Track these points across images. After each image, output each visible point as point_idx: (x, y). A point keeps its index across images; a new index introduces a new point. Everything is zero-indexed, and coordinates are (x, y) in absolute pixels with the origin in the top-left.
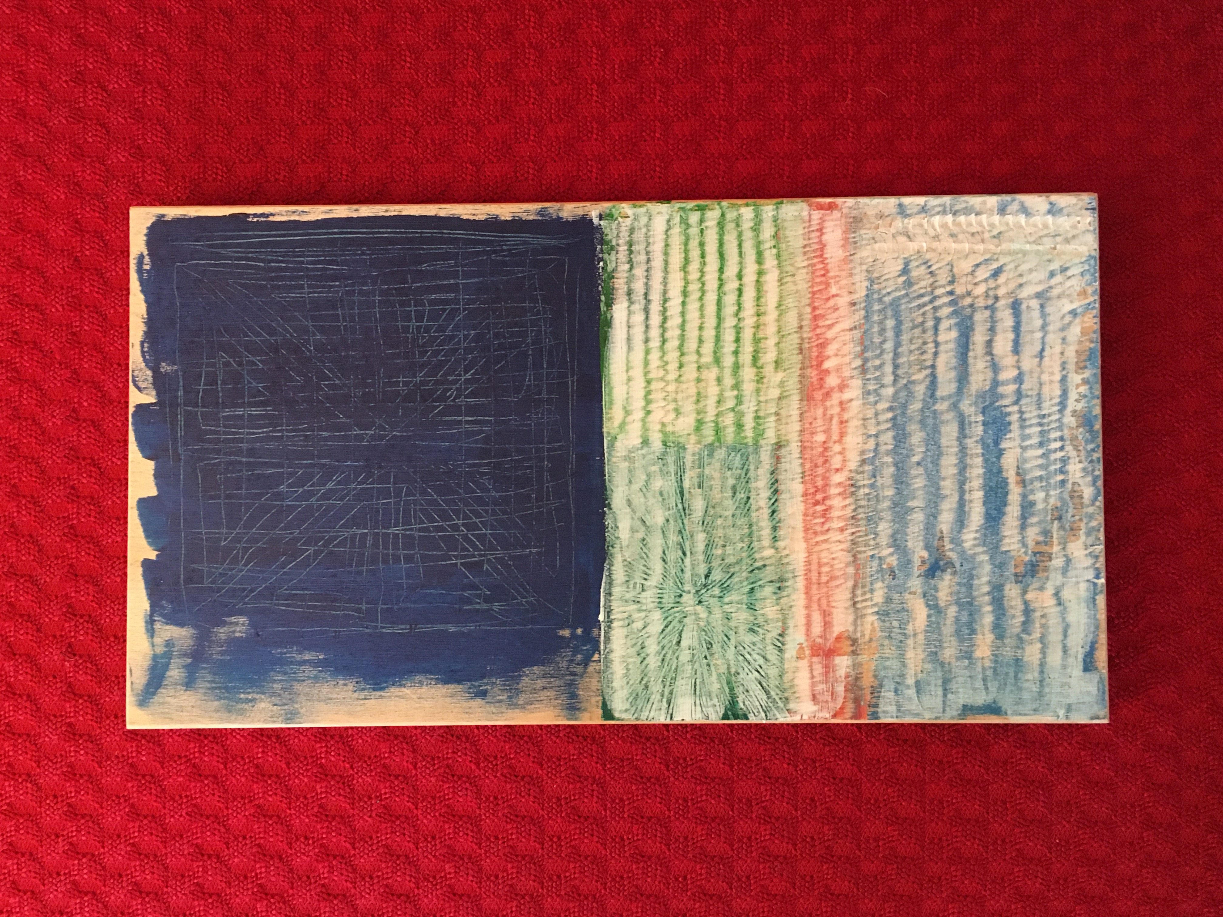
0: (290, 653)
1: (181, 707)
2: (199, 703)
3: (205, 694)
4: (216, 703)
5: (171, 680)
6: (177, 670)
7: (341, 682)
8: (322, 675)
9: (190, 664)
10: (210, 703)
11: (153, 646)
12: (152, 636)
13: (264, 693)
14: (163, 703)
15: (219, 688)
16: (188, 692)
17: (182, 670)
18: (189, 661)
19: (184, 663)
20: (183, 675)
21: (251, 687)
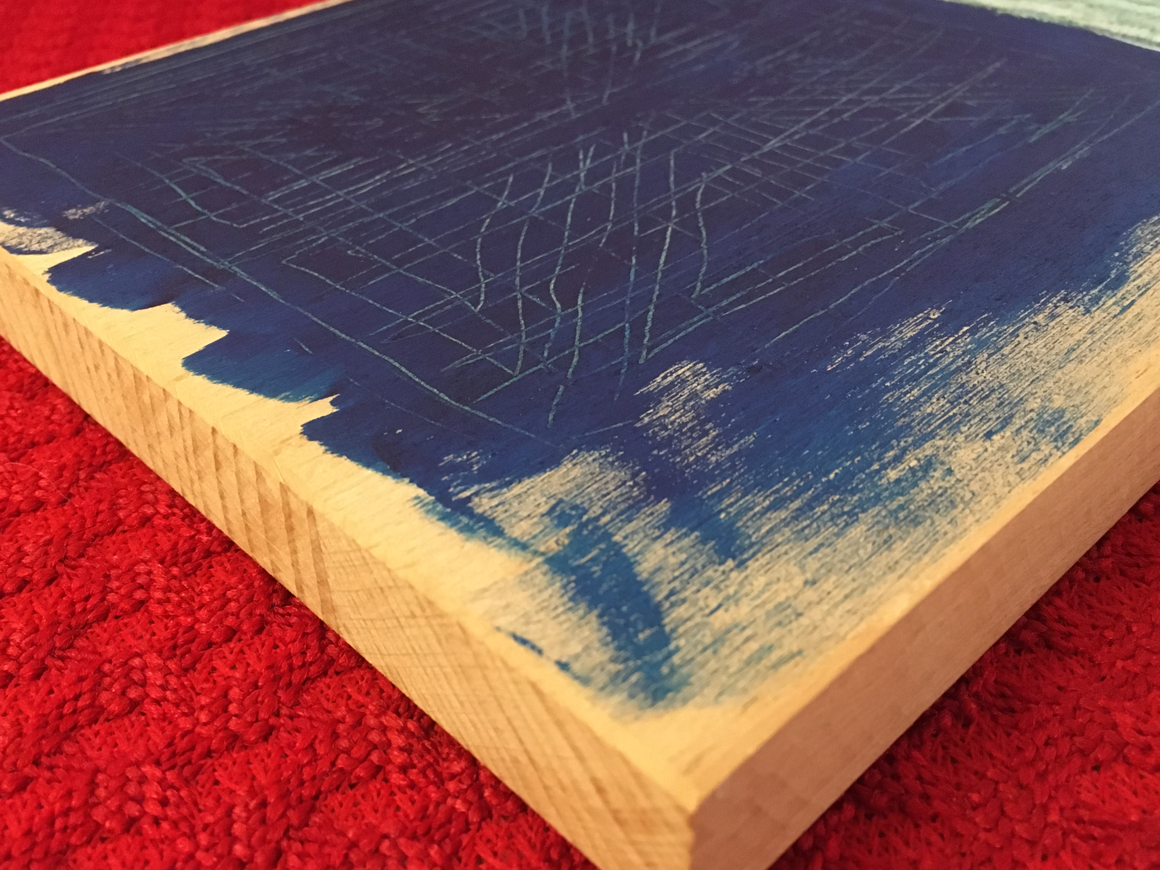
0: (866, 346)
1: (781, 607)
2: (812, 564)
3: (801, 536)
4: (856, 532)
5: (666, 575)
6: (658, 546)
7: (1040, 318)
8: (984, 332)
9: (673, 510)
10: (841, 543)
11: (524, 547)
12: (498, 532)
13: (932, 435)
14: (719, 640)
15: (817, 500)
16: (752, 565)
17: (668, 537)
18: (664, 506)
19: (654, 520)
20: (686, 542)
21: (886, 446)
